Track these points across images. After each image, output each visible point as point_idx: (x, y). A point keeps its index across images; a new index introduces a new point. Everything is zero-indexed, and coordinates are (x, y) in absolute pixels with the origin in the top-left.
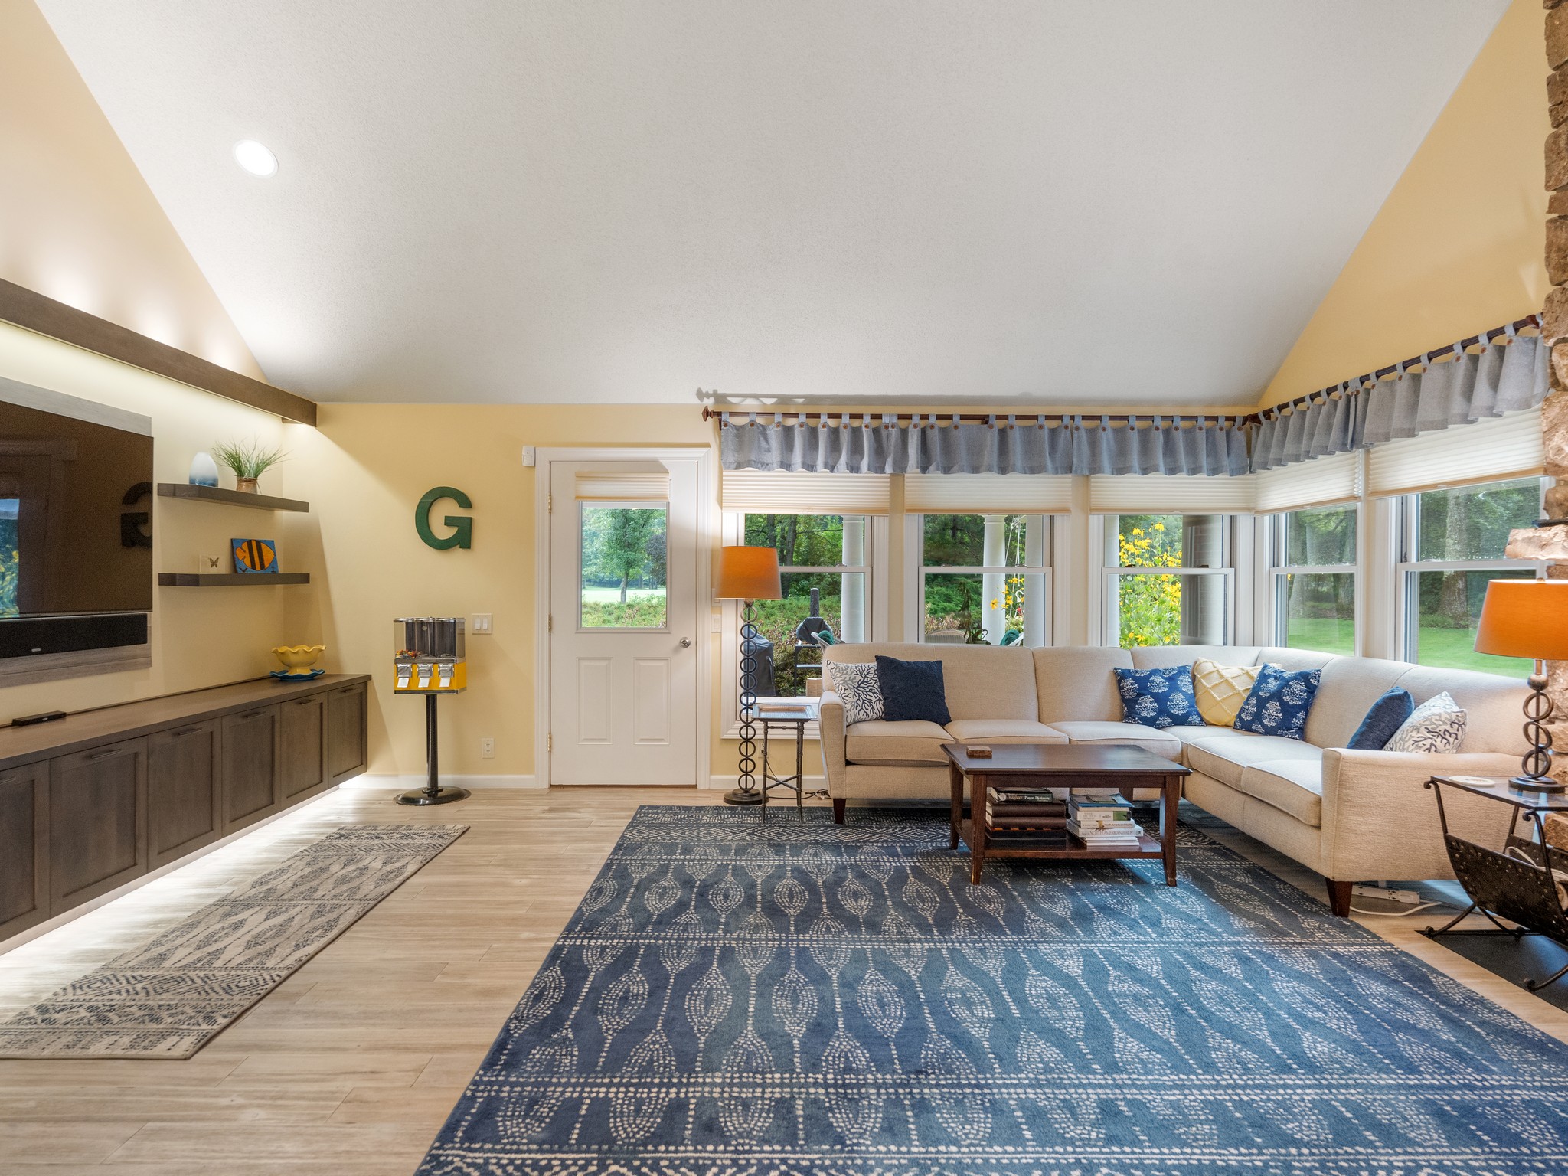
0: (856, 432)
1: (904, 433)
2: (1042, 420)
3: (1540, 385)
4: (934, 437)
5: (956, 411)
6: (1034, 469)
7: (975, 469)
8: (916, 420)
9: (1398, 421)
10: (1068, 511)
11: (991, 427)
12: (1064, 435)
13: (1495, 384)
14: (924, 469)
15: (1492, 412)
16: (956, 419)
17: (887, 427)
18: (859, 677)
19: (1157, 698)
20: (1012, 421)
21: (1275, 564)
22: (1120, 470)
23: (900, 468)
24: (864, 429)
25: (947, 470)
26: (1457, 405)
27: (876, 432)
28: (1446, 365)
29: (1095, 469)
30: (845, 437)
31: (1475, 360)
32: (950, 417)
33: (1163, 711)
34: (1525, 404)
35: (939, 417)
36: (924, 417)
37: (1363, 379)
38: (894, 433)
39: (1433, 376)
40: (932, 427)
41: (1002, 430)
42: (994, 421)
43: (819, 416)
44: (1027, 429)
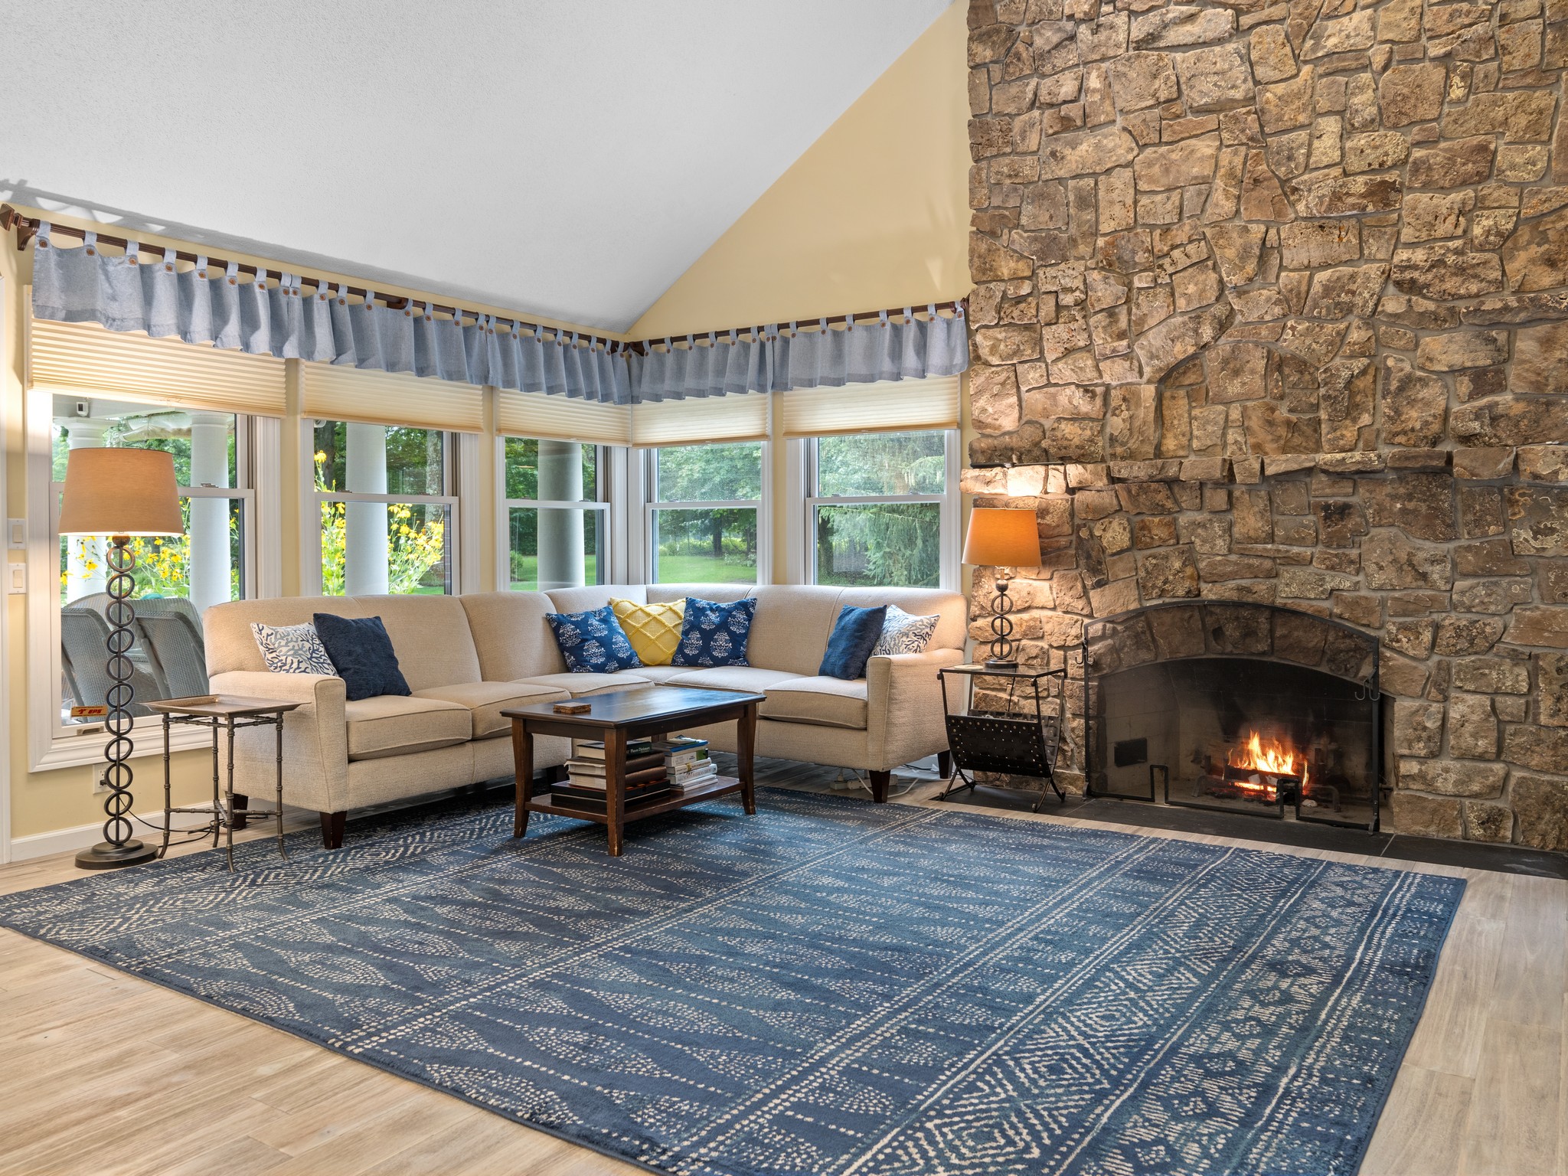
0: (245, 290)
1: (307, 302)
2: (457, 315)
3: (962, 358)
4: (345, 316)
5: (371, 287)
6: (453, 375)
7: (392, 366)
8: (323, 289)
9: (822, 368)
10: (478, 428)
11: (407, 314)
12: (478, 337)
13: (921, 352)
14: (336, 358)
15: (919, 373)
16: (370, 296)
17: (286, 292)
18: (307, 645)
19: (599, 640)
20: (429, 311)
21: (649, 499)
22: (531, 387)
23: (307, 351)
24: (257, 290)
25: (361, 362)
26: (886, 366)
27: (272, 295)
28: (868, 328)
29: (508, 383)
30: (232, 296)
31: (899, 328)
32: (363, 293)
33: (611, 656)
34: (947, 371)
35: (351, 290)
36: (334, 287)
37: (782, 326)
38: (297, 302)
39: (857, 339)
40: (342, 302)
41: (417, 321)
42: (410, 307)
43: (193, 258)
44: (443, 323)
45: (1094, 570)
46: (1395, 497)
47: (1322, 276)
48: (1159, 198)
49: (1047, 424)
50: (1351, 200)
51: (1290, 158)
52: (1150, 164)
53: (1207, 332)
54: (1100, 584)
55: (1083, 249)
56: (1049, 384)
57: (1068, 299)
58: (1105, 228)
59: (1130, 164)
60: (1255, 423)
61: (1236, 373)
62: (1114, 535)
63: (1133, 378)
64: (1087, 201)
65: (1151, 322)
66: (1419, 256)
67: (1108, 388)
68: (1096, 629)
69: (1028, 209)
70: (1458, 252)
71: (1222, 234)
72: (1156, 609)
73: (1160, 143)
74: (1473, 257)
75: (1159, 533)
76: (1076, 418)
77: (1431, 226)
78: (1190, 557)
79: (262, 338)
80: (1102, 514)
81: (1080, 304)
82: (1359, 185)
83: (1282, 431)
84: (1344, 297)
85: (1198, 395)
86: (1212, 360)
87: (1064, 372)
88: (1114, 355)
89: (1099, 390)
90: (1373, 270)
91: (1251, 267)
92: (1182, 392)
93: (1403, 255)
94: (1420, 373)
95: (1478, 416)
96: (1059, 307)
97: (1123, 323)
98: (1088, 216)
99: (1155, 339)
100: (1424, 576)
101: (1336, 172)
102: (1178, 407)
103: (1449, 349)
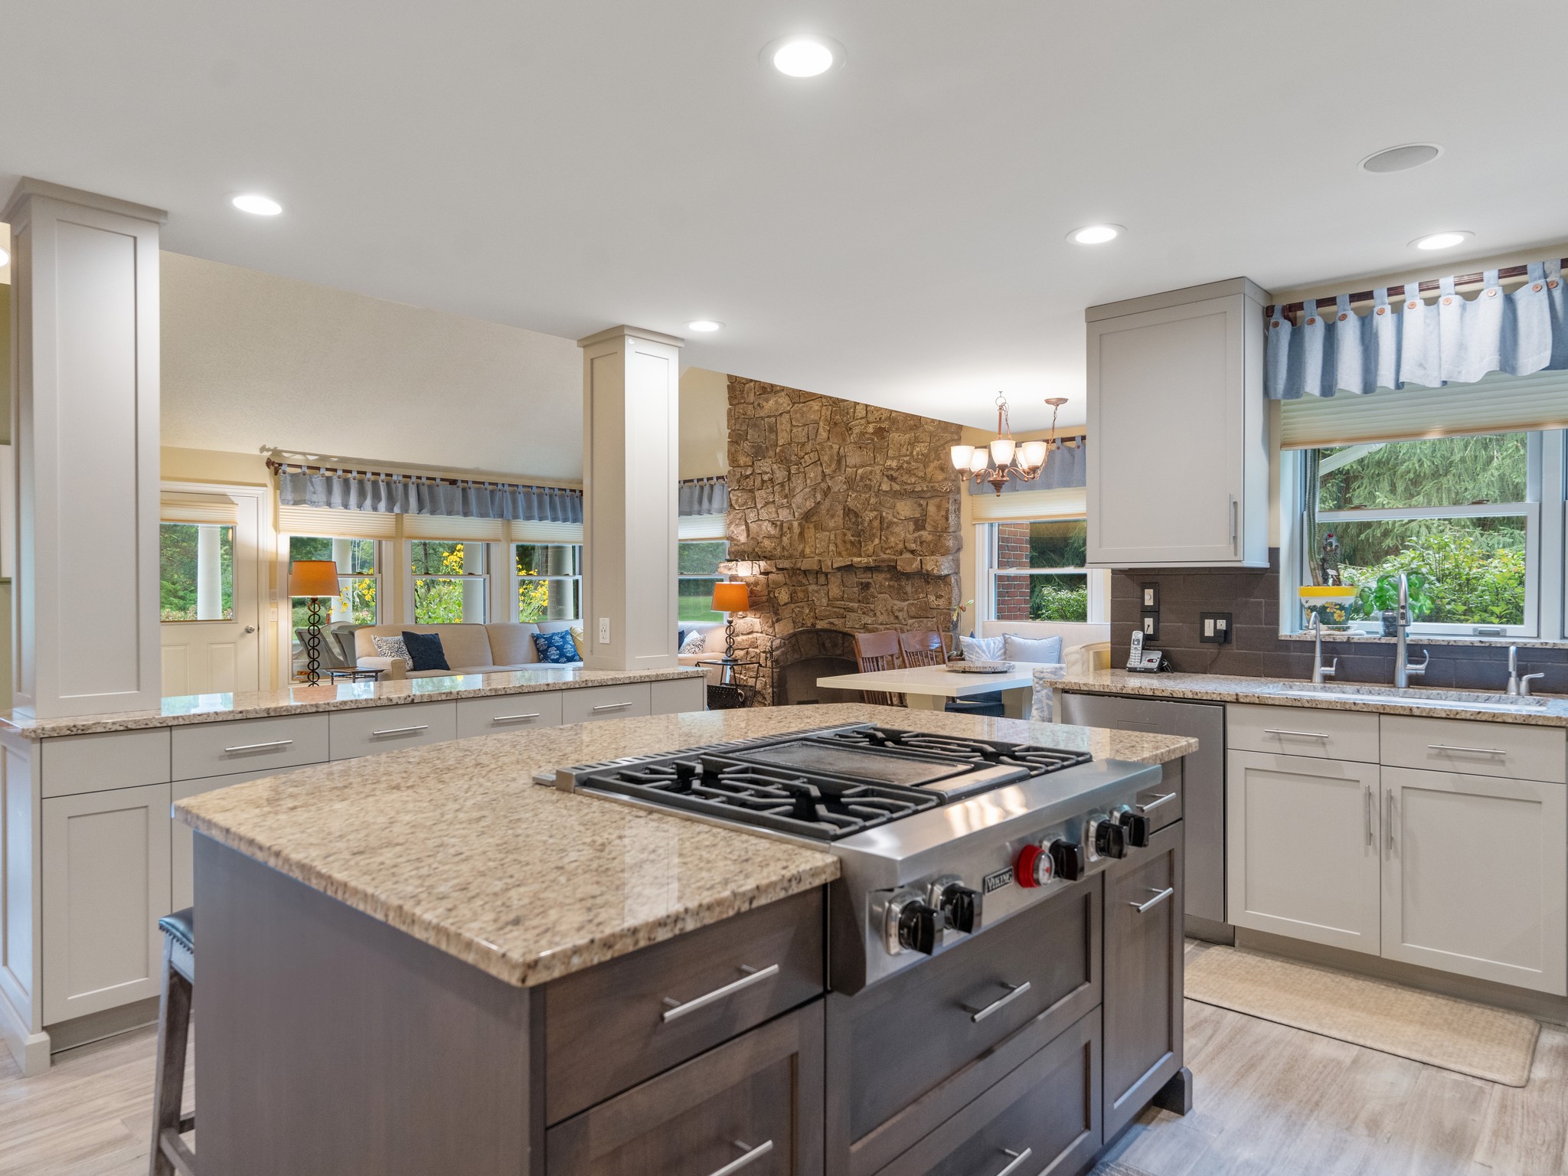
0: (375, 484)
1: (406, 486)
2: (487, 485)
3: (725, 505)
4: (425, 490)
5: (438, 475)
6: (483, 515)
7: (450, 513)
8: (414, 479)
10: (499, 540)
11: (458, 487)
12: (498, 495)
13: (710, 501)
14: (420, 511)
15: (709, 512)
16: (438, 481)
17: (395, 483)
18: (396, 645)
19: (558, 648)
20: (470, 484)
22: (529, 518)
23: (405, 509)
24: (381, 483)
25: (433, 512)
26: (696, 507)
27: (388, 484)
28: (690, 487)
29: (516, 517)
30: (369, 487)
31: (702, 488)
32: (434, 479)
33: (562, 655)
34: (721, 511)
35: (428, 478)
36: (419, 478)
38: (400, 487)
40: (423, 484)
41: (464, 490)
42: (459, 484)
43: (350, 472)
44: (478, 490)
45: (776, 614)
46: (886, 579)
47: (860, 471)
48: (800, 429)
49: (760, 539)
50: (867, 436)
51: (848, 413)
52: (796, 412)
53: (819, 497)
54: (778, 621)
55: (771, 453)
56: (759, 520)
57: (766, 477)
58: (780, 443)
59: (788, 412)
60: (839, 542)
61: (833, 516)
62: (783, 596)
63: (791, 518)
64: (773, 429)
65: (798, 490)
66: (894, 464)
67: (782, 522)
68: (777, 643)
69: (750, 431)
70: (908, 463)
71: (823, 449)
72: (801, 633)
73: (800, 403)
74: (914, 464)
75: (801, 595)
76: (769, 537)
77: (899, 450)
78: (813, 609)
79: (382, 505)
80: (778, 585)
81: (771, 480)
82: (871, 429)
83: (849, 546)
84: (868, 482)
85: (819, 527)
86: (824, 508)
87: (764, 514)
88: (782, 506)
89: (778, 523)
90: (878, 468)
91: (834, 466)
92: (812, 526)
93: (889, 463)
94: (895, 520)
95: (915, 542)
96: (763, 482)
97: (787, 491)
98: (773, 436)
99: (798, 499)
100: (897, 617)
101: (863, 421)
102: (810, 532)
103: (905, 508)
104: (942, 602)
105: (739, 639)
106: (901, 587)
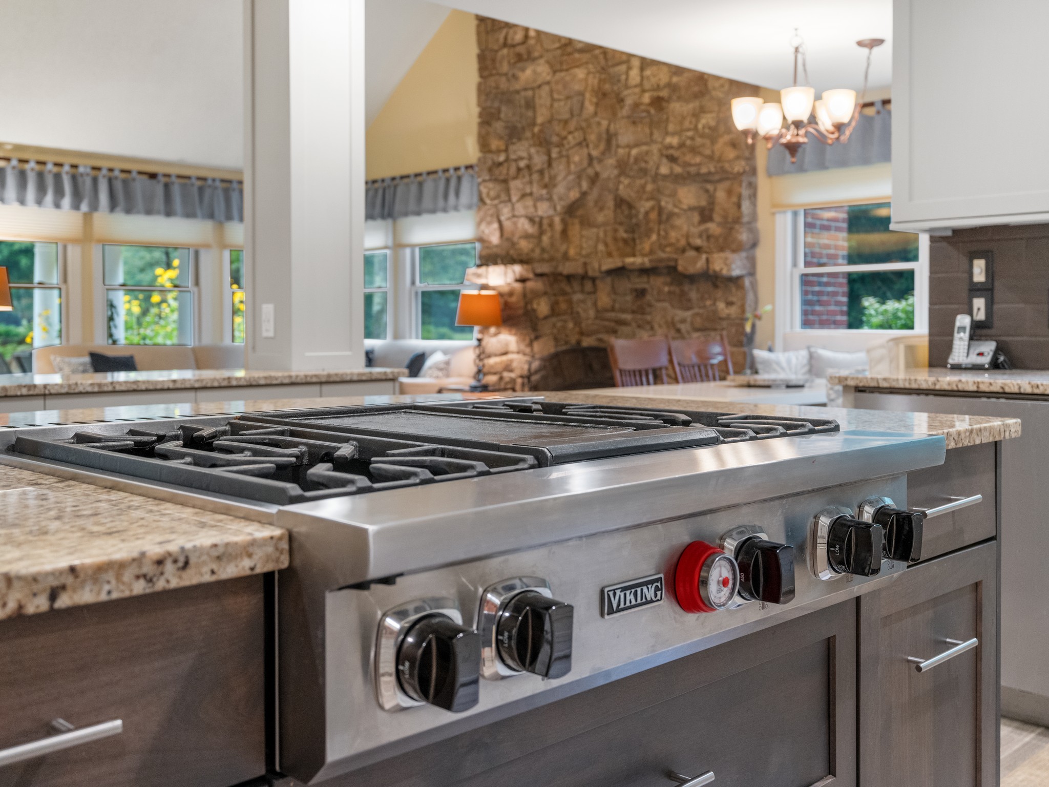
0: (58, 177)
1: (95, 180)
2: (194, 181)
3: (475, 199)
4: (119, 186)
5: (134, 167)
6: (189, 214)
7: (149, 212)
8: (104, 172)
9: (412, 206)
10: (209, 247)
11: (159, 182)
12: (207, 193)
13: (457, 194)
14: (112, 209)
15: (456, 208)
16: (134, 174)
17: (82, 176)
18: (81, 368)
20: (174, 179)
23: (94, 207)
24: (64, 176)
25: (128, 211)
26: (441, 203)
27: (73, 178)
28: (435, 181)
29: (229, 217)
30: (50, 180)
31: (448, 180)
32: (129, 172)
34: (469, 207)
35: (123, 171)
36: (111, 170)
37: (393, 179)
38: (88, 182)
39: (429, 186)
40: (116, 178)
41: (167, 186)
42: (161, 178)
43: (28, 162)
44: (183, 186)
45: (534, 328)
46: (665, 284)
47: (634, 152)
48: (562, 103)
49: (515, 239)
50: (643, 107)
51: (619, 81)
52: (557, 82)
53: (585, 185)
54: (537, 338)
55: (528, 134)
56: (514, 216)
57: (522, 164)
58: (539, 120)
59: (548, 83)
60: (609, 240)
61: (601, 209)
62: (542, 307)
63: (551, 212)
64: (530, 105)
65: (560, 178)
66: (674, 141)
67: (541, 218)
68: (536, 365)
69: (504, 108)
70: (692, 139)
71: (589, 126)
72: (565, 352)
73: (561, 71)
74: (699, 141)
75: (563, 306)
76: (527, 236)
77: (681, 123)
78: (577, 323)
79: (66, 201)
80: (536, 295)
81: (528, 167)
82: (646, 98)
83: (621, 244)
84: (643, 165)
85: (586, 223)
86: (591, 198)
87: (520, 209)
88: (541, 199)
89: (537, 219)
90: (655, 148)
91: (602, 146)
92: (576, 221)
93: (668, 140)
94: (676, 210)
95: (700, 236)
96: (519, 170)
97: (546, 179)
98: (530, 113)
99: (560, 189)
100: (678, 331)
101: (637, 90)
102: (575, 229)
103: (688, 196)
104: (733, 311)
105: (492, 361)
106: (683, 294)
